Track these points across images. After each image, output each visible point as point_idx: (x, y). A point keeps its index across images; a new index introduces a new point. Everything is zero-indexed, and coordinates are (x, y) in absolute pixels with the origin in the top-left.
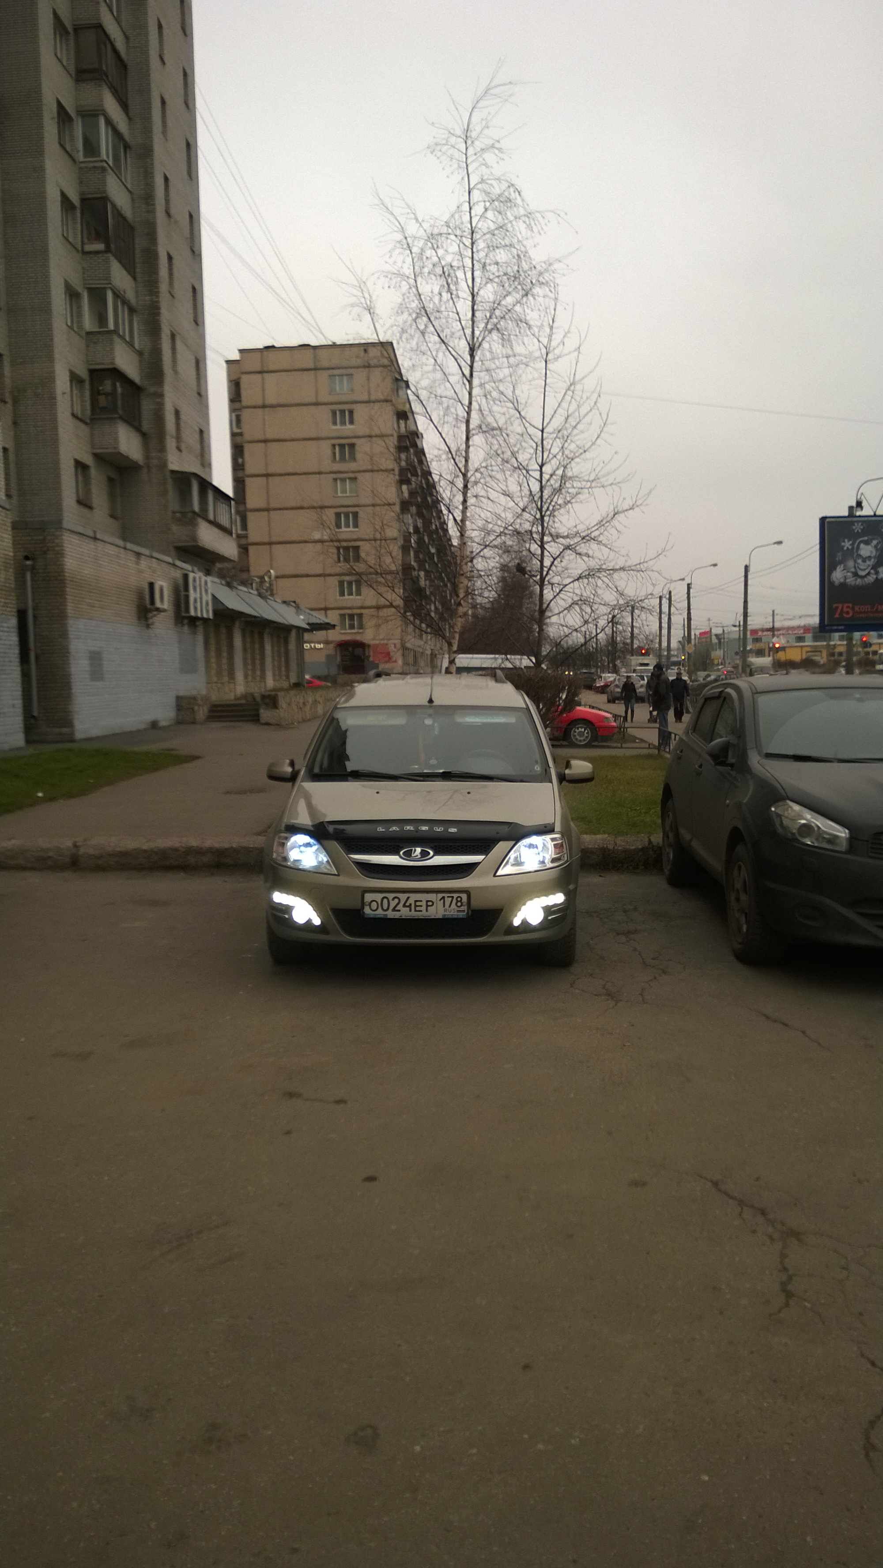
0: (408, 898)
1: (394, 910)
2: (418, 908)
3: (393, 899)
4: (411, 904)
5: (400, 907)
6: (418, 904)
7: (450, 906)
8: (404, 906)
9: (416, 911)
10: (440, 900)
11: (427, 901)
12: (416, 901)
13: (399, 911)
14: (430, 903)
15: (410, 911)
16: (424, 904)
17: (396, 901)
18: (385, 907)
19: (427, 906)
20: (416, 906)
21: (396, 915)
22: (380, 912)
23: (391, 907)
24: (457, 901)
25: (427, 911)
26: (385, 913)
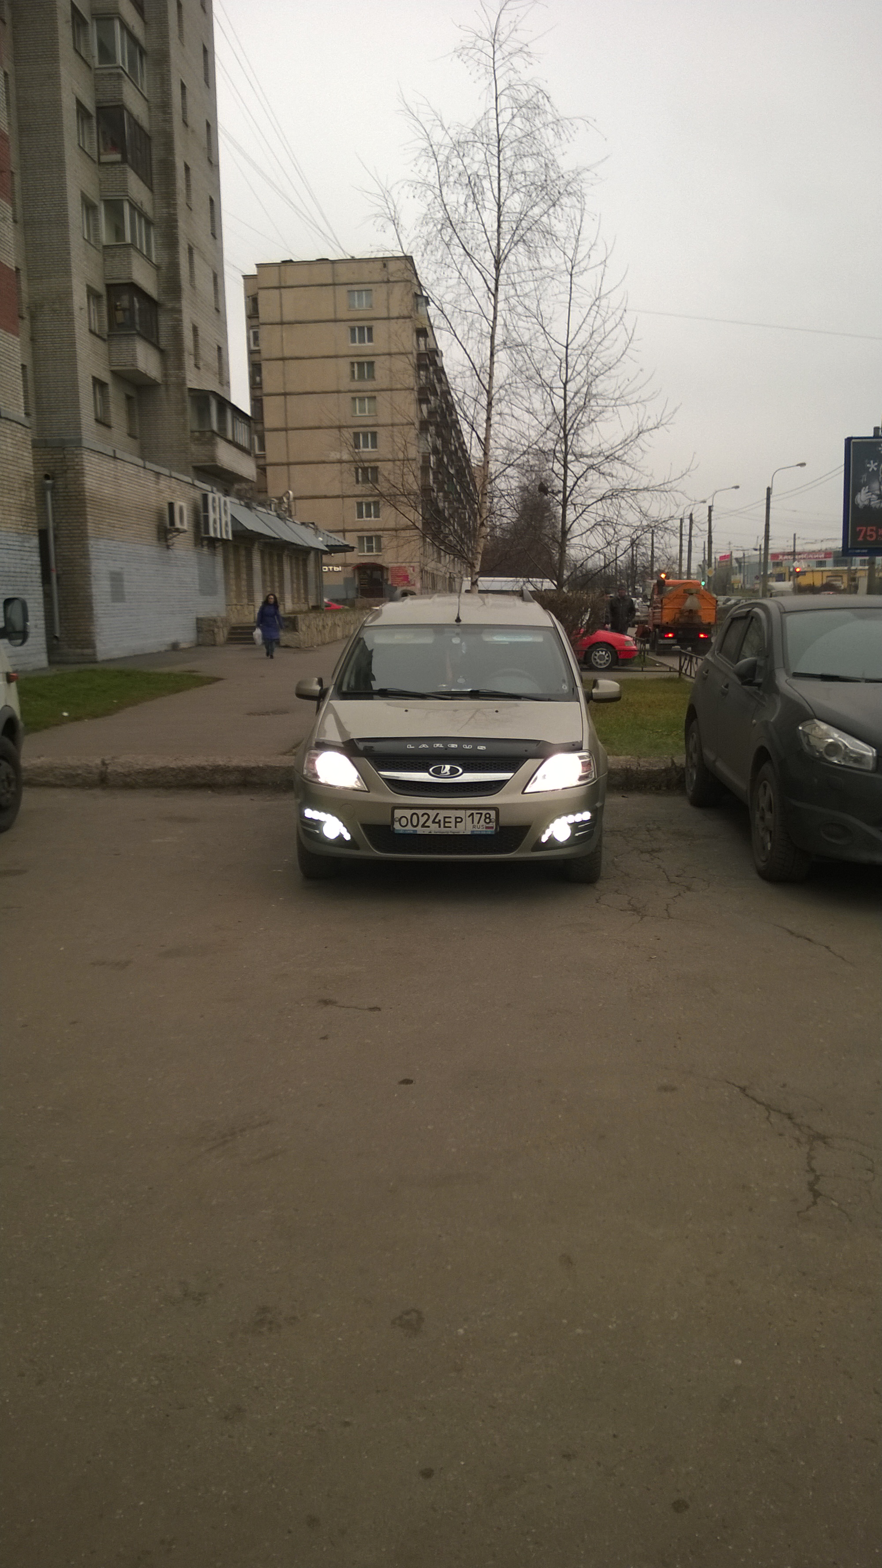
0: (438, 814)
1: (423, 826)
2: (447, 825)
3: (423, 815)
4: (440, 821)
5: (429, 823)
6: (447, 820)
7: (478, 823)
8: (434, 822)
9: (445, 827)
10: (469, 816)
11: (456, 818)
12: (445, 818)
13: (429, 827)
14: (459, 820)
15: (440, 827)
16: (453, 820)
17: (426, 816)
18: (415, 823)
19: (456, 822)
20: (445, 822)
21: (426, 831)
22: (409, 827)
23: (421, 823)
24: (486, 818)
25: (456, 827)
26: (415, 829)
